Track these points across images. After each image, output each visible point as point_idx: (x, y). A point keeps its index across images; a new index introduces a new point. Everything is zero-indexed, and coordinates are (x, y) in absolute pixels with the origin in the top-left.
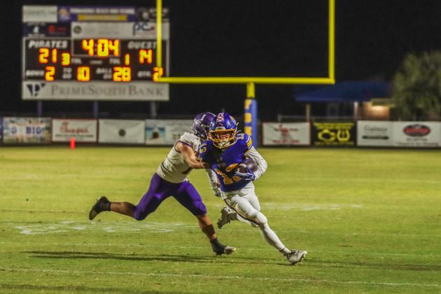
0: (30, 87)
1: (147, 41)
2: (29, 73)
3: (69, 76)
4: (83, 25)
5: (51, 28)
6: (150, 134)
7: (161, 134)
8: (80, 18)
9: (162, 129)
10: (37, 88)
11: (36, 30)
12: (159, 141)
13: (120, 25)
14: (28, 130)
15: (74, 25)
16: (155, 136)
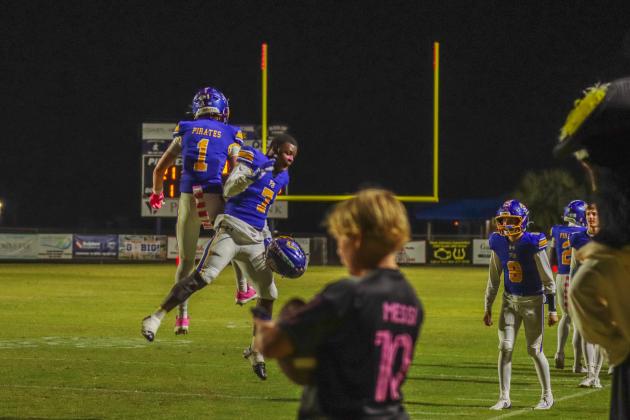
11: (155, 147)
14: (143, 247)
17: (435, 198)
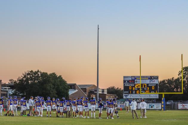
0: (125, 95)
1: (153, 84)
2: (125, 92)
3: (134, 93)
4: (138, 80)
5: (130, 81)
6: (150, 107)
7: (153, 107)
8: (137, 79)
9: (154, 106)
10: (127, 96)
11: (126, 82)
12: (153, 108)
13: (147, 80)
14: (120, 106)
15: (136, 80)
16: (152, 107)
17: (182, 93)
